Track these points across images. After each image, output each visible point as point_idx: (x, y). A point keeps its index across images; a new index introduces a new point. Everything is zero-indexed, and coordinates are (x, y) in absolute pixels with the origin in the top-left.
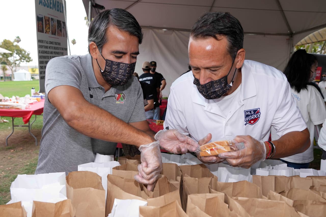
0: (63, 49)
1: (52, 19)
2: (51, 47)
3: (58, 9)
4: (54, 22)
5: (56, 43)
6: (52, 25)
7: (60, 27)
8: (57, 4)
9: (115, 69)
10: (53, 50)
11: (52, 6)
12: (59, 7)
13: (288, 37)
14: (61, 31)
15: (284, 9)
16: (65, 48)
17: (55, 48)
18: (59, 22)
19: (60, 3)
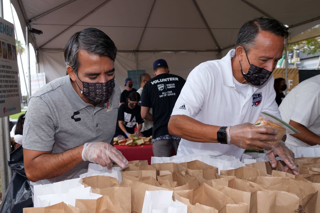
0: (14, 72)
1: (3, 43)
2: (3, 70)
3: (8, 33)
4: (5, 46)
5: (8, 67)
6: (3, 49)
7: (10, 51)
8: (7, 28)
9: (92, 90)
10: (6, 74)
11: (2, 30)
12: (9, 30)
13: (217, 53)
14: (11, 54)
15: (210, 28)
16: (16, 72)
17: (7, 72)
18: (9, 46)
19: (9, 27)
